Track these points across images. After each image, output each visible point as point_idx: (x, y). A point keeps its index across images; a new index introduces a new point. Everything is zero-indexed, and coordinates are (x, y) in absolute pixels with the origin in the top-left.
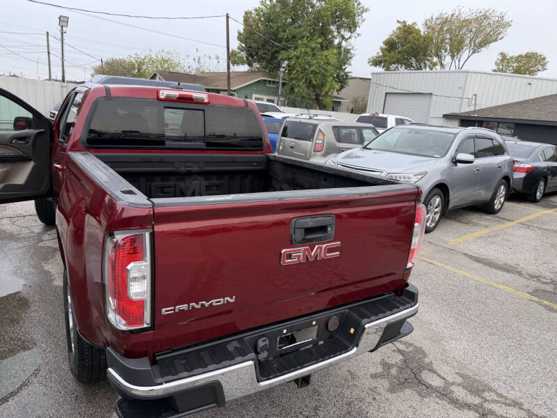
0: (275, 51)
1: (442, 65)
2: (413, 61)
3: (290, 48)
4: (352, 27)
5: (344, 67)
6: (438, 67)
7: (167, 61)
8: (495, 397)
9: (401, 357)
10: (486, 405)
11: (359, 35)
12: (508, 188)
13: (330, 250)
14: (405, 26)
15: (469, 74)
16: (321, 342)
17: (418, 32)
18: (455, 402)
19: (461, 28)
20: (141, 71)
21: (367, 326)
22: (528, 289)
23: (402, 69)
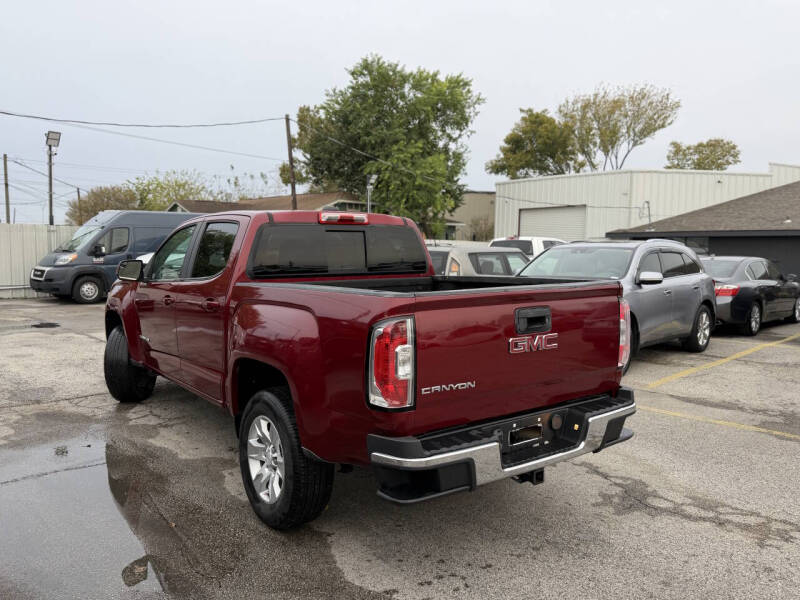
0: (356, 163)
1: (593, 166)
2: (550, 162)
3: (378, 157)
4: (462, 122)
5: (455, 179)
6: (587, 168)
7: (184, 185)
8: (731, 511)
9: (621, 489)
10: (721, 516)
11: (472, 132)
12: (712, 316)
13: (550, 341)
14: (531, 115)
15: (635, 175)
16: (546, 442)
17: (551, 121)
18: (689, 517)
19: (612, 112)
20: (147, 202)
21: (590, 420)
22: (755, 423)
23: (534, 175)
